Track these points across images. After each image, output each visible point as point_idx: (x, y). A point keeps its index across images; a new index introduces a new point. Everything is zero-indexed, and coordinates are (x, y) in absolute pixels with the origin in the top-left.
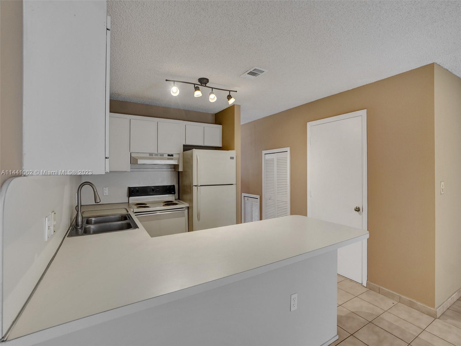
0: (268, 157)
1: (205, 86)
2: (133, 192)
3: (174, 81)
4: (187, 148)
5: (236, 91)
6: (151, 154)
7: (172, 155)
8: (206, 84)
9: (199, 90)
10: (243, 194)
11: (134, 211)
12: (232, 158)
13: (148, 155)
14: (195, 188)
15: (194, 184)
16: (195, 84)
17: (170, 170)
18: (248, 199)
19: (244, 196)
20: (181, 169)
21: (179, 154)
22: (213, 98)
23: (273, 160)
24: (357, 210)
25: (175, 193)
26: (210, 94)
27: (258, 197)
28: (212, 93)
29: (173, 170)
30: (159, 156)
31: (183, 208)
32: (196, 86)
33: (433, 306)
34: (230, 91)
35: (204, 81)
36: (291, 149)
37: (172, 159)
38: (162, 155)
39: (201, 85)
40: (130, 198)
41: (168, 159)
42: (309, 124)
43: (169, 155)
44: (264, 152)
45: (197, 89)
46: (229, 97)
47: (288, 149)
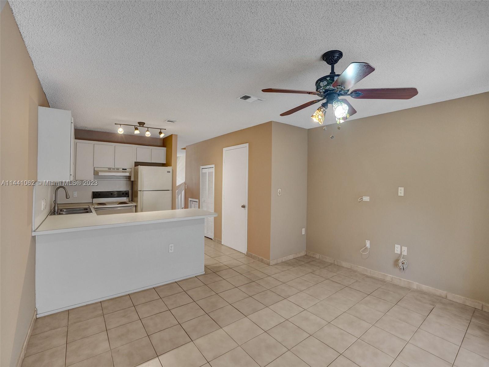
0: (204, 171)
1: (143, 127)
2: (96, 195)
3: (121, 124)
4: (137, 164)
5: (166, 129)
6: (110, 169)
7: (126, 169)
8: (143, 125)
9: (138, 130)
10: (190, 199)
11: (95, 207)
12: (169, 172)
13: (107, 169)
14: (139, 192)
15: (139, 190)
16: (135, 126)
17: (126, 179)
18: (192, 203)
19: (190, 201)
20: (132, 179)
21: (131, 168)
22: (148, 134)
23: (206, 173)
24: (243, 207)
25: (128, 197)
26: (146, 131)
27: (197, 200)
28: (148, 131)
29: (128, 179)
30: (116, 170)
31: (132, 206)
32: (136, 127)
33: (269, 259)
34: (161, 129)
35: (141, 124)
36: (215, 166)
37: (126, 172)
38: (118, 169)
39: (140, 126)
40: (94, 199)
41: (123, 172)
42: (224, 149)
43: (123, 169)
44: (202, 167)
45: (136, 129)
46: (160, 133)
47: (213, 166)
